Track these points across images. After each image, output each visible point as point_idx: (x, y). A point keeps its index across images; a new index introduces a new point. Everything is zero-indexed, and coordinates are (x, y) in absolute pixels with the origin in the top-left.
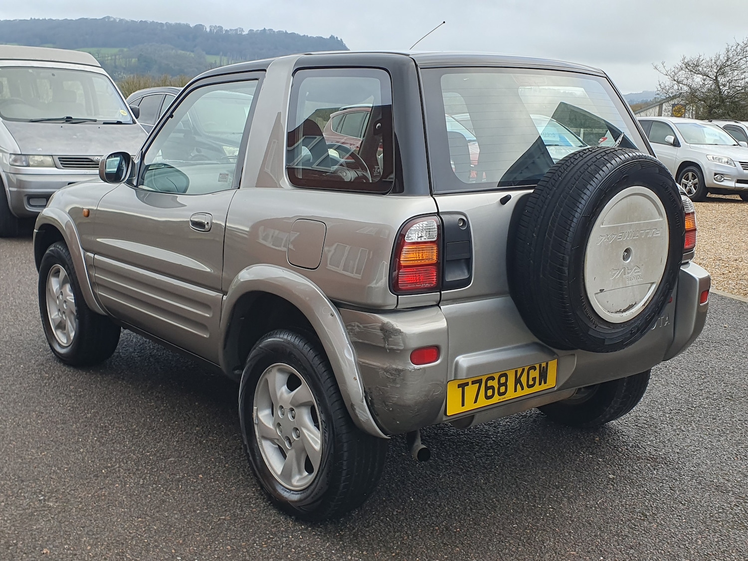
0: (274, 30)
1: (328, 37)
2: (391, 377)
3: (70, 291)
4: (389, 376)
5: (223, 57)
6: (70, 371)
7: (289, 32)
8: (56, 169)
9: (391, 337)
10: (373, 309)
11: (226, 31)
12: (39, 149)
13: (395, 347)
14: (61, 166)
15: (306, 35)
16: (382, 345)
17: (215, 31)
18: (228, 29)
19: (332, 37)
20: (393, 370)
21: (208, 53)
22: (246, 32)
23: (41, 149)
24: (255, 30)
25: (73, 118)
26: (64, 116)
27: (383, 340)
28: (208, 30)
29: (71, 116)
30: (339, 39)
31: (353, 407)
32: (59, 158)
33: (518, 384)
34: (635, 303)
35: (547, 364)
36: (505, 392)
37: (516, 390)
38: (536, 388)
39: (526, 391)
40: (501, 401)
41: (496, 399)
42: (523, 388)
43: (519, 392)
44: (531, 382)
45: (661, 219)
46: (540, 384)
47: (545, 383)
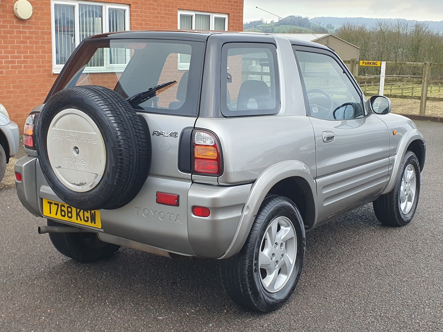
33: (78, 217)
34: (85, 183)
35: (95, 212)
36: (71, 217)
37: (77, 219)
38: (89, 224)
39: (83, 222)
40: (69, 221)
41: (66, 218)
42: (81, 220)
43: (79, 221)
44: (86, 219)
45: (96, 133)
46: (92, 222)
47: (95, 223)
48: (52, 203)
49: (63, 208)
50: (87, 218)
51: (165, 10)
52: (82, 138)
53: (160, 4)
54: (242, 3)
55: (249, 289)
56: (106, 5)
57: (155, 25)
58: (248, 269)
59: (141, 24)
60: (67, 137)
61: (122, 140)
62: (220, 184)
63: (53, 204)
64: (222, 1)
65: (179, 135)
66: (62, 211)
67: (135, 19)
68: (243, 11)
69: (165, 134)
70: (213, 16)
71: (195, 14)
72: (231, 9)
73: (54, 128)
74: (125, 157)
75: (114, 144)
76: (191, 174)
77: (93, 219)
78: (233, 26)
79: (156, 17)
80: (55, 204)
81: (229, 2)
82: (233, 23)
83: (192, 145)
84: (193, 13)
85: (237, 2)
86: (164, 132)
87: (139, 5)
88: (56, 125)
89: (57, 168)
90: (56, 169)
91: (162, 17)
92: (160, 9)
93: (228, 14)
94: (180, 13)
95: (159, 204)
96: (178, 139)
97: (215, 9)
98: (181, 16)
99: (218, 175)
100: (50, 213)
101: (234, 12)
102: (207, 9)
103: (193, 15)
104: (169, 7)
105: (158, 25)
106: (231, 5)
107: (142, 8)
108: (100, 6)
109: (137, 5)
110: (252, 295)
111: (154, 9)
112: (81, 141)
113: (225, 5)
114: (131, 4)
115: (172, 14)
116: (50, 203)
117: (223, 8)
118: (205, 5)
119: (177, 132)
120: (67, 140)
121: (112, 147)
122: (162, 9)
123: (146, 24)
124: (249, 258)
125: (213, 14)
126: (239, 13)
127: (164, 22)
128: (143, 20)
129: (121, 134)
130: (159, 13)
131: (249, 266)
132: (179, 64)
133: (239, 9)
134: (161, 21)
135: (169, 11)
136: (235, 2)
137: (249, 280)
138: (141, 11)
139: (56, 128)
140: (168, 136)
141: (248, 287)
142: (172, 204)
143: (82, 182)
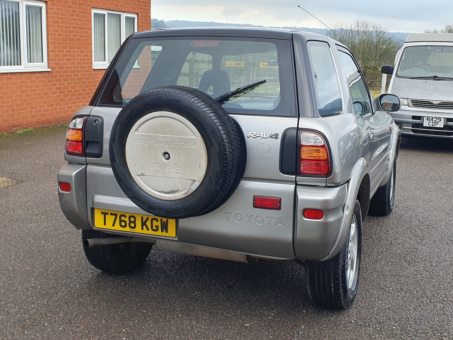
8: (408, 107)
12: (401, 95)
14: (412, 106)
23: (402, 95)
25: (438, 77)
26: (433, 75)
29: (437, 76)
32: (411, 100)
33: (144, 226)
34: (178, 190)
35: (167, 221)
36: (134, 227)
37: (142, 229)
38: (159, 233)
39: (151, 232)
40: (132, 231)
41: (128, 229)
42: (148, 230)
43: (145, 231)
44: (154, 228)
45: (195, 137)
46: (162, 231)
47: (167, 232)
48: (107, 214)
49: (123, 218)
50: (157, 227)
51: (80, 8)
52: (176, 143)
53: (75, 2)
54: (149, 3)
55: (341, 288)
56: (23, 2)
57: (70, 23)
58: (342, 268)
59: (58, 22)
60: (155, 142)
61: (227, 144)
62: (328, 185)
63: (109, 214)
64: (132, 1)
65: (280, 136)
66: (121, 221)
67: (52, 16)
68: (150, 11)
69: (263, 136)
70: (124, 16)
71: (108, 13)
72: (140, 9)
73: (136, 133)
74: (230, 161)
75: (220, 148)
76: (295, 176)
77: (165, 227)
78: (142, 26)
79: (71, 14)
80: (111, 214)
81: (138, 1)
82: (142, 23)
83: (298, 146)
84: (105, 12)
85: (145, 3)
86: (262, 134)
87: (56, 2)
88: (139, 129)
89: (139, 175)
90: (137, 177)
91: (77, 15)
92: (75, 7)
93: (138, 14)
94: (93, 11)
95: (256, 208)
96: (279, 140)
97: (125, 8)
98: (95, 14)
99: (326, 176)
100: (105, 224)
101: (142, 12)
102: (118, 9)
103: (105, 14)
104: (84, 5)
105: (73, 23)
106: (140, 5)
107: (58, 6)
108: (17, 2)
109: (54, 3)
110: (342, 293)
111: (70, 7)
112: (173, 146)
113: (135, 4)
114: (47, 1)
115: (86, 12)
116: (105, 214)
117: (133, 7)
118: (117, 4)
119: (278, 133)
120: (154, 145)
121: (217, 151)
122: (77, 7)
123: (62, 22)
124: (343, 257)
125: (123, 13)
126: (147, 13)
127: (80, 20)
128: (60, 18)
129: (226, 137)
130: (74, 11)
131: (342, 265)
132: (94, 63)
133: (147, 9)
134: (76, 19)
135: (83, 9)
136: (143, 2)
137: (342, 279)
138: (57, 9)
139: (140, 132)
140: (267, 138)
141: (340, 285)
142: (274, 208)
143: (173, 189)
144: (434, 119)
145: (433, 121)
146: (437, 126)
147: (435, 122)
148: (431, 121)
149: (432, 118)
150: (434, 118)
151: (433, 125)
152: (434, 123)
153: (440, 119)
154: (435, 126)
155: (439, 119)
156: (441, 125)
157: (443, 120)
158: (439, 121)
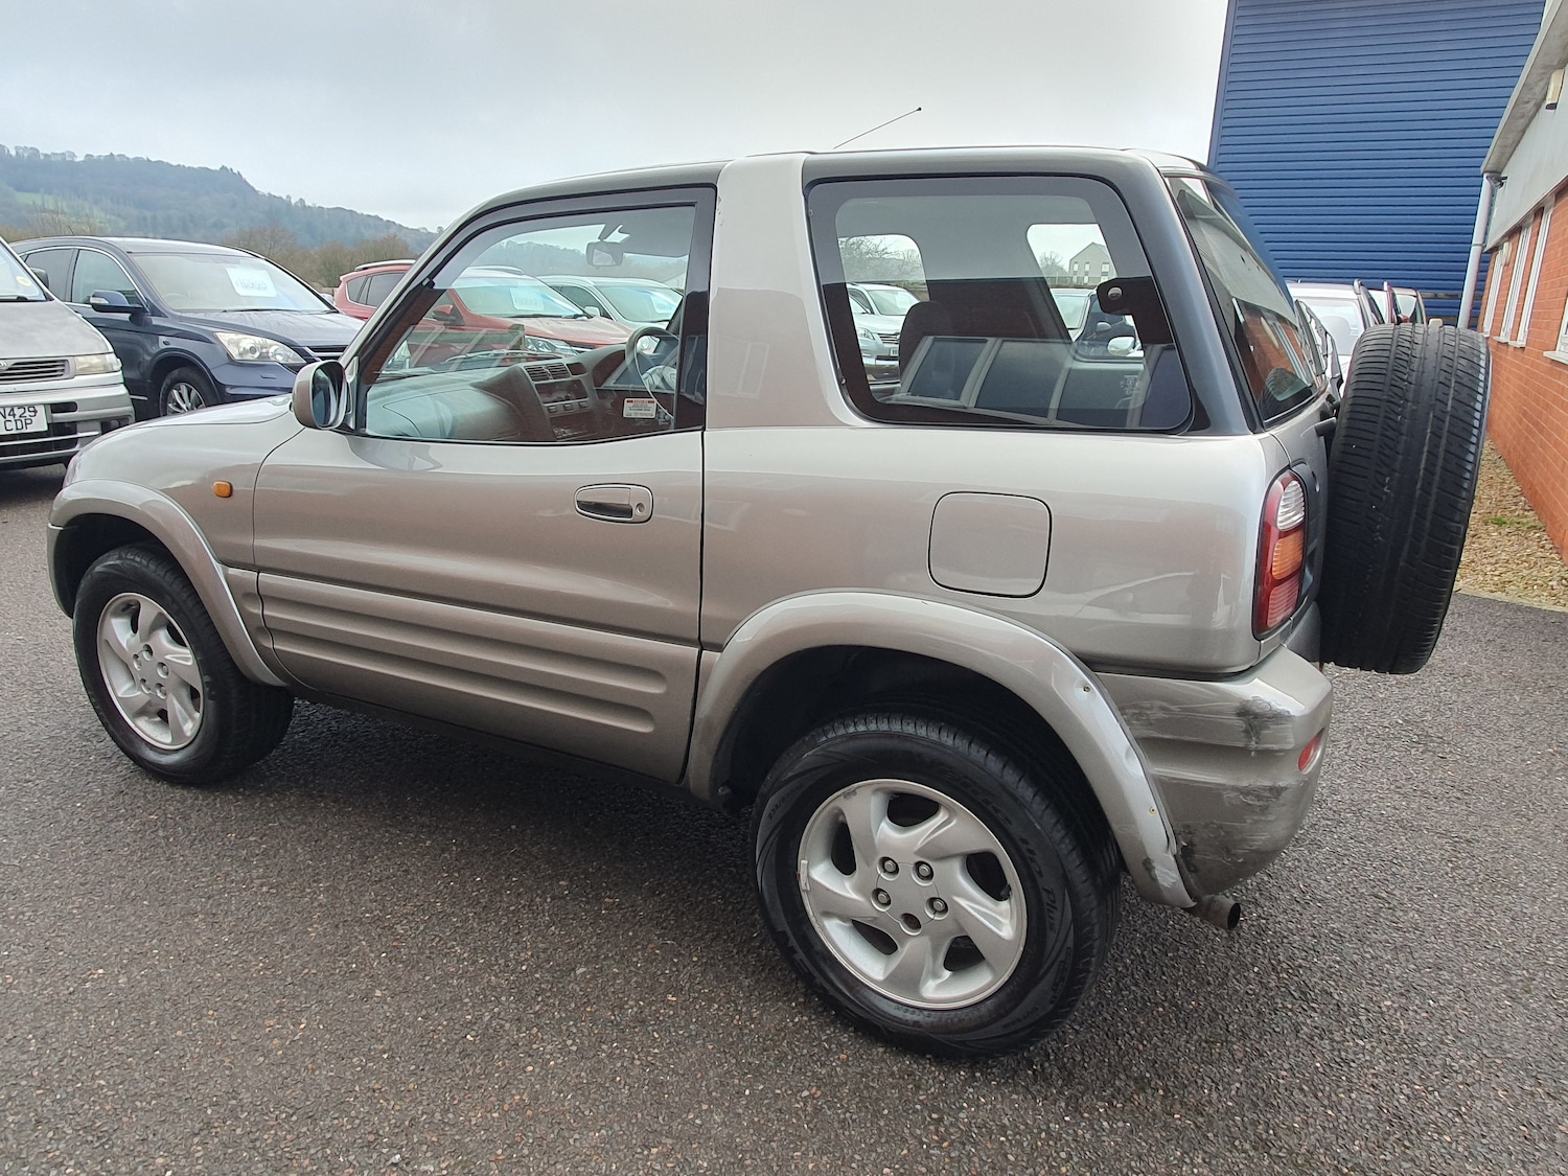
0: (127, 155)
1: (218, 168)
2: (1257, 803)
3: (169, 642)
4: (1251, 802)
5: (46, 196)
6: (197, 799)
7: (153, 160)
9: (1268, 728)
10: (1201, 674)
11: (46, 155)
13: (1275, 747)
15: (181, 164)
16: (1241, 745)
17: (26, 155)
18: (49, 153)
19: (223, 168)
20: (1265, 790)
21: (19, 189)
22: (80, 158)
24: (95, 155)
27: (1243, 735)
28: (13, 153)
30: (235, 171)
31: (1150, 864)
144: (18, 412)
145: (17, 418)
146: (31, 429)
147: (23, 419)
148: (11, 418)
149: (13, 410)
150: (16, 409)
151: (20, 427)
152: (19, 423)
153: (32, 407)
154: (24, 431)
155: (31, 409)
156: (40, 424)
157: (41, 410)
158: (33, 414)
